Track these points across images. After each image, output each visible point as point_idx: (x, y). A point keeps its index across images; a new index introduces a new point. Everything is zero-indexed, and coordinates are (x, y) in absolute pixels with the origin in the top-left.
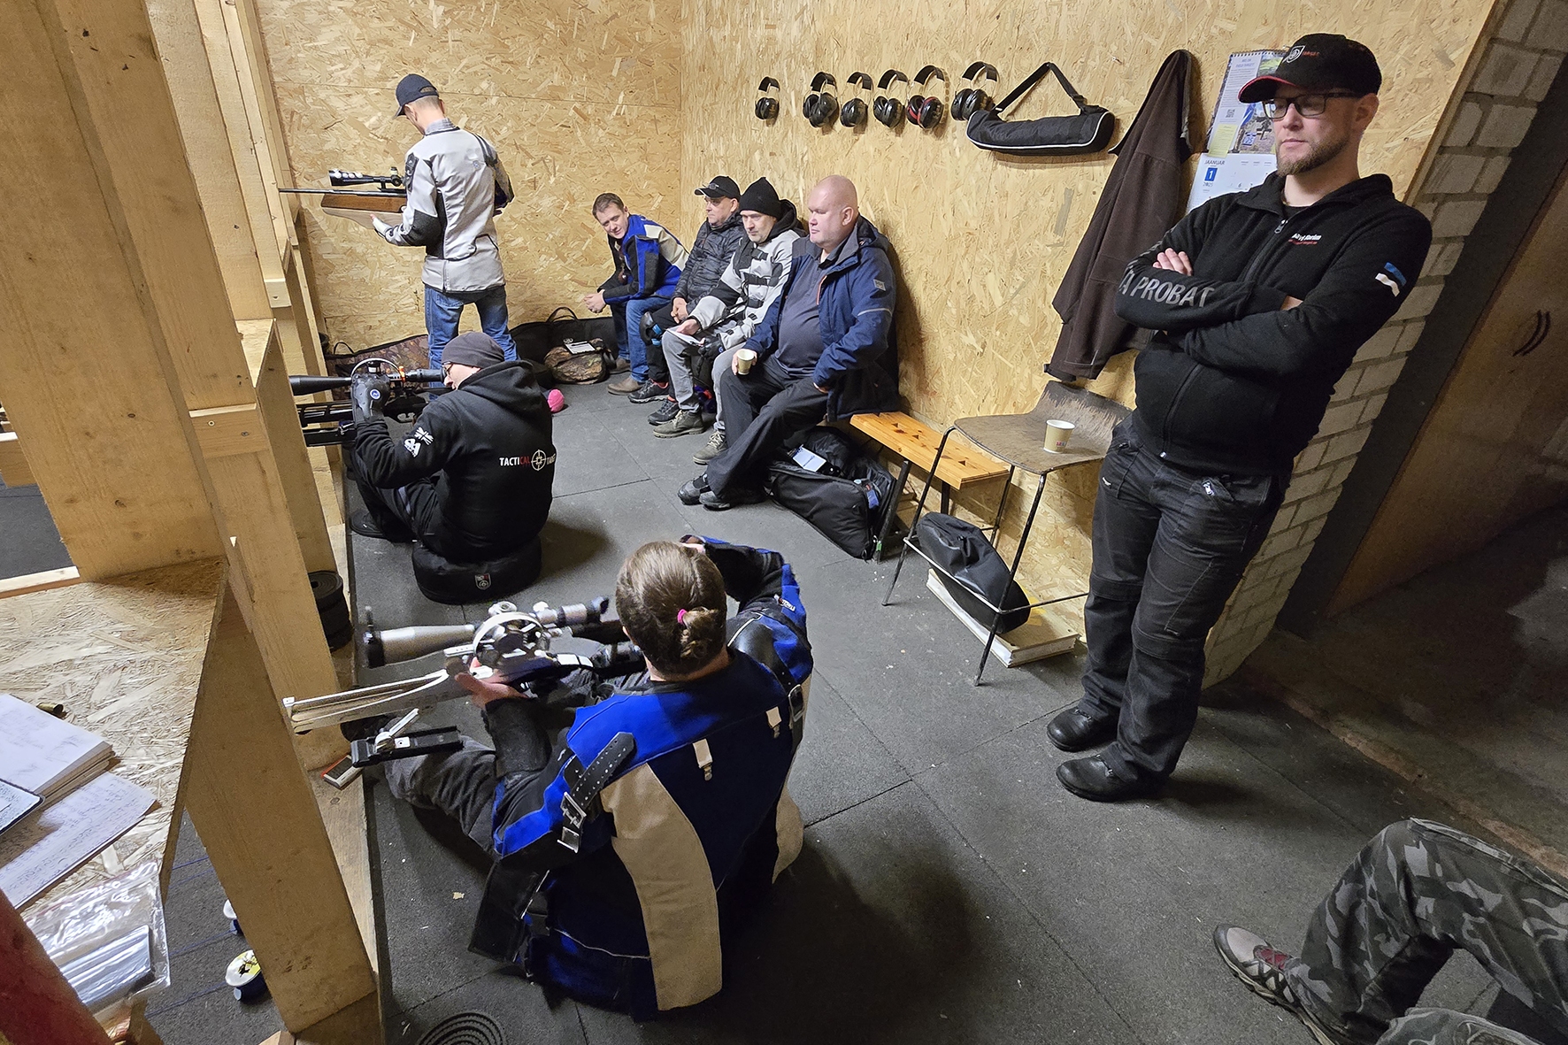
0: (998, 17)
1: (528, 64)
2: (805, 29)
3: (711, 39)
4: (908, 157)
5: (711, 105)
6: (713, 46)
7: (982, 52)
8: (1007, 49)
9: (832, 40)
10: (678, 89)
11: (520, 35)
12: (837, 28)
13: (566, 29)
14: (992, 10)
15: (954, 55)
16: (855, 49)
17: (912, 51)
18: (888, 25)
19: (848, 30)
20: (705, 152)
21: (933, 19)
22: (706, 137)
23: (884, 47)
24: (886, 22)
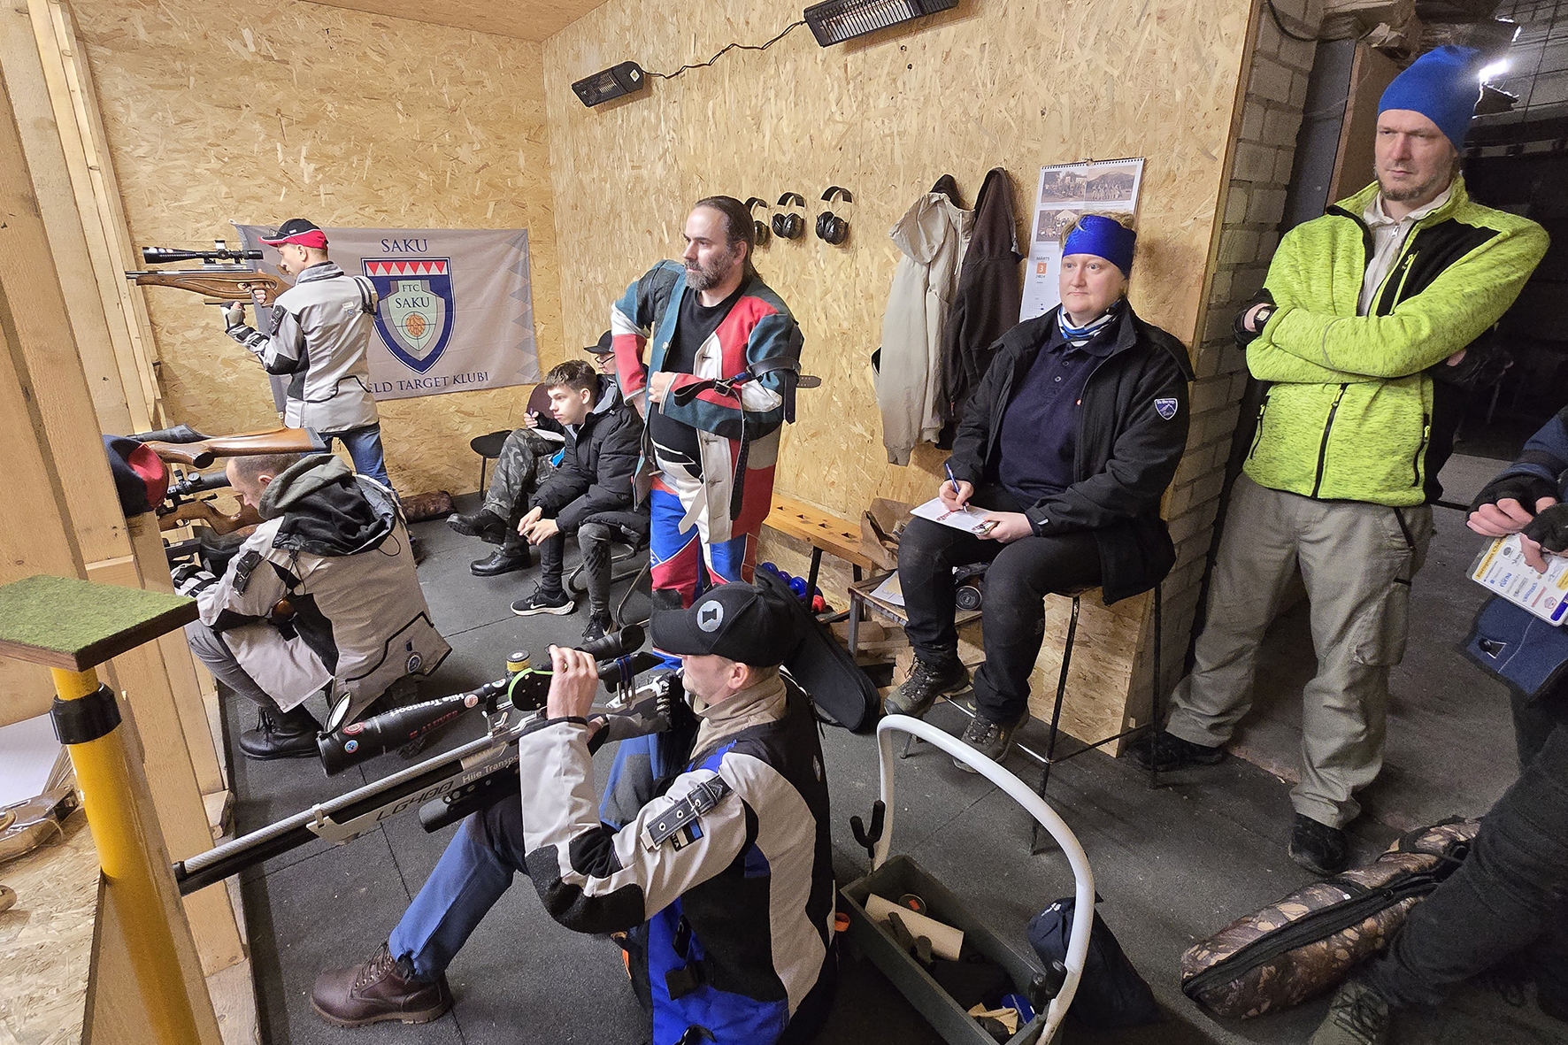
0: (840, 149)
1: (402, 211)
2: (669, 169)
3: (581, 181)
4: (778, 271)
5: (586, 238)
6: (583, 188)
7: (831, 178)
8: (852, 175)
9: (695, 177)
10: (552, 226)
11: (393, 186)
12: (699, 165)
13: (438, 179)
14: (834, 143)
15: (806, 182)
16: (718, 182)
17: (769, 180)
18: (744, 160)
19: (709, 166)
20: (584, 282)
21: (784, 153)
22: (583, 268)
23: (744, 178)
24: (742, 159)
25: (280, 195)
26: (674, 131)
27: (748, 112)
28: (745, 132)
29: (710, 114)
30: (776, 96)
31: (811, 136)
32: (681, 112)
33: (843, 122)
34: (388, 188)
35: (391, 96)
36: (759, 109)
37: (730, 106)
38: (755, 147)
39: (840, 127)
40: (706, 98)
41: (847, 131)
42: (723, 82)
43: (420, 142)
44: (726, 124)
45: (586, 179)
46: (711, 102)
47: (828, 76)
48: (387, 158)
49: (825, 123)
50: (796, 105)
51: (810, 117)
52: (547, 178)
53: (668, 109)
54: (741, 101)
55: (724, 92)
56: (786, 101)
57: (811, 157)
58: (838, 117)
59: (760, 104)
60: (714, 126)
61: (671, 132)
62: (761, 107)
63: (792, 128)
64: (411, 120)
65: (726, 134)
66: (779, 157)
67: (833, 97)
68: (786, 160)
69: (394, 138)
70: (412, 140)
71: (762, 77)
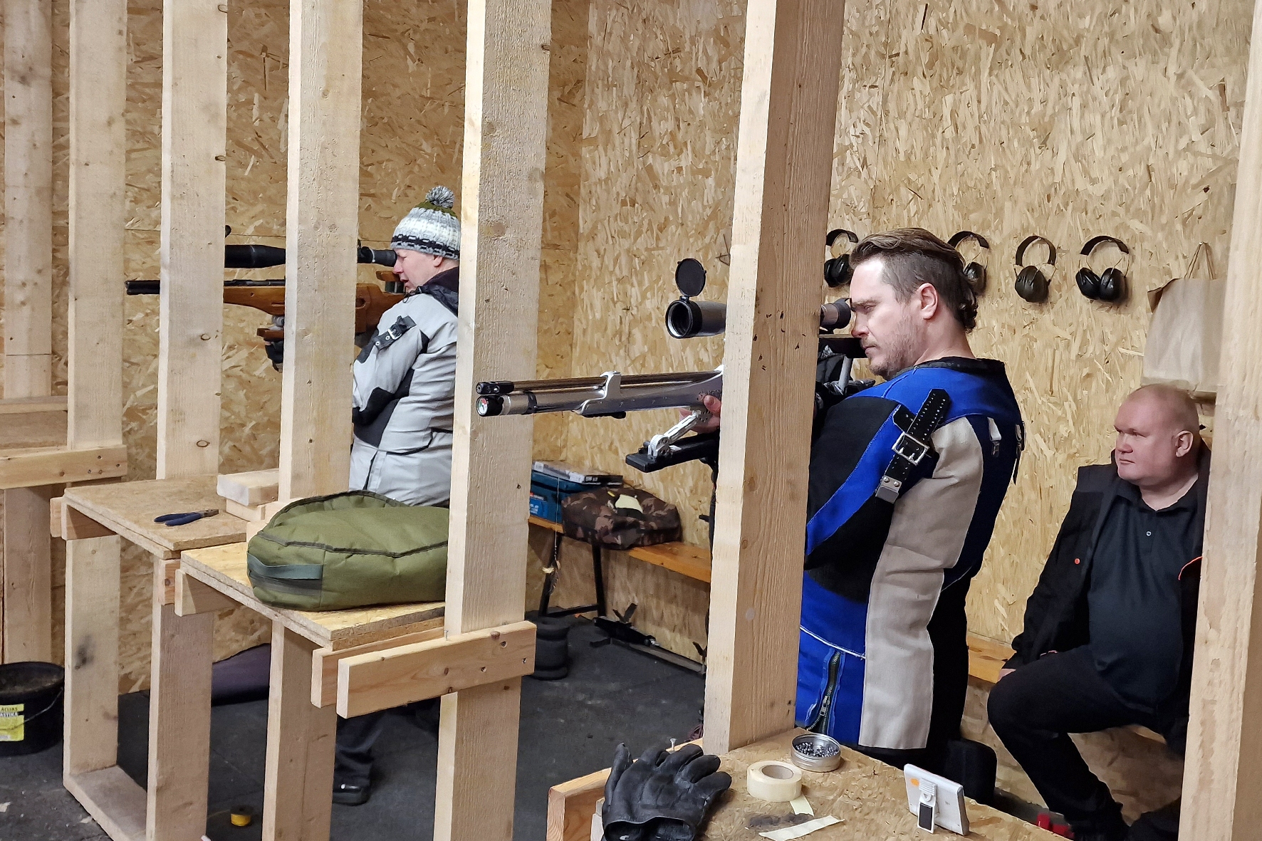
0: (1206, 190)
1: (394, 197)
4: (1069, 337)
5: (647, 249)
9: (903, 190)
10: (575, 225)
11: (389, 160)
12: (913, 177)
13: (445, 152)
14: (1194, 181)
16: (951, 204)
17: (1060, 212)
18: (1012, 182)
19: (936, 178)
20: (634, 312)
21: (1093, 181)
22: (634, 292)
23: (1008, 205)
24: (1006, 178)
25: (245, 166)
26: (867, 125)
27: (1024, 119)
28: (1016, 144)
29: (946, 112)
30: (1084, 106)
31: (1148, 166)
32: (885, 101)
33: (1214, 156)
34: (380, 163)
35: (403, 33)
36: (1047, 119)
37: (989, 106)
38: (1035, 166)
39: (1209, 164)
40: (942, 87)
41: (1219, 170)
42: (978, 72)
43: (430, 98)
44: (978, 128)
45: (663, 167)
46: (949, 99)
47: (1186, 95)
48: (386, 120)
49: (1178, 154)
50: (1121, 123)
51: (1149, 140)
52: (577, 155)
53: (858, 95)
54: (1012, 104)
55: (978, 88)
56: (1103, 116)
57: (1148, 192)
58: (1203, 147)
59: (1049, 111)
60: (952, 128)
61: (861, 126)
62: (1052, 116)
63: (1112, 151)
64: (423, 68)
65: (977, 142)
66: (1081, 184)
67: (1194, 124)
68: (1098, 190)
69: (398, 92)
70: (422, 96)
71: (1056, 80)
